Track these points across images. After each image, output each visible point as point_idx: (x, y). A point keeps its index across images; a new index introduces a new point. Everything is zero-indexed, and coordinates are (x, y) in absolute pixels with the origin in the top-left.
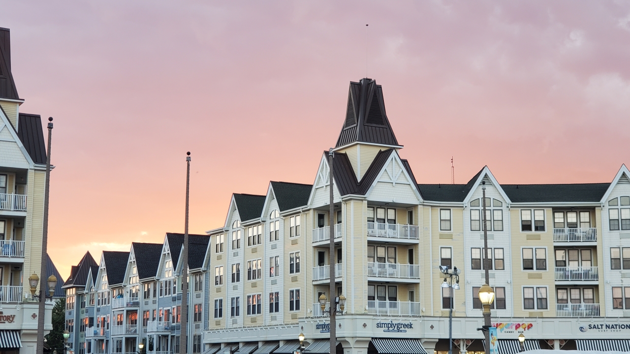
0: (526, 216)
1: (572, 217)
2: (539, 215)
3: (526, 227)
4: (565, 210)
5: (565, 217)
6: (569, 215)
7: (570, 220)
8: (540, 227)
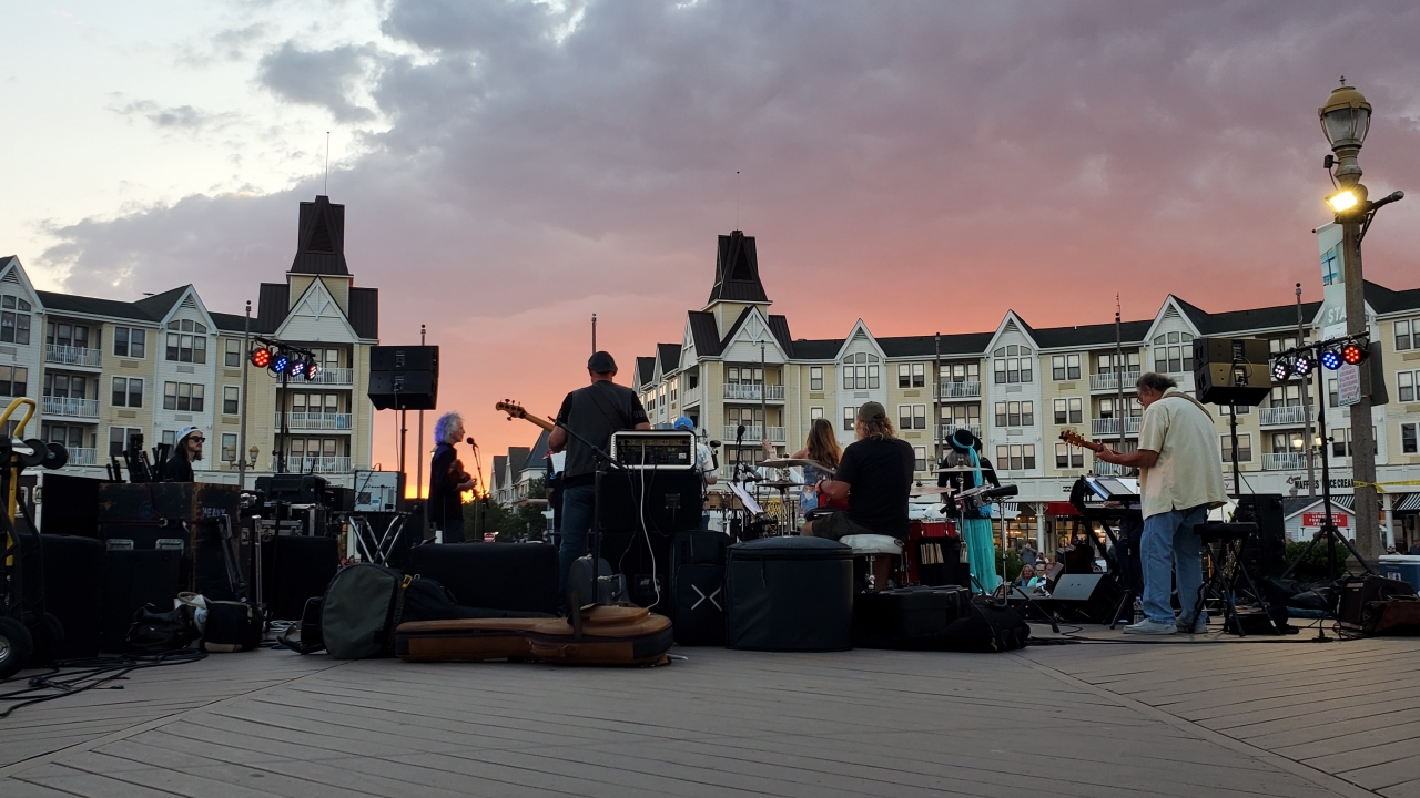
0: (904, 371)
1: (959, 371)
2: (918, 370)
3: (904, 382)
4: (952, 363)
5: (952, 371)
6: (956, 368)
7: (956, 374)
8: (919, 382)
